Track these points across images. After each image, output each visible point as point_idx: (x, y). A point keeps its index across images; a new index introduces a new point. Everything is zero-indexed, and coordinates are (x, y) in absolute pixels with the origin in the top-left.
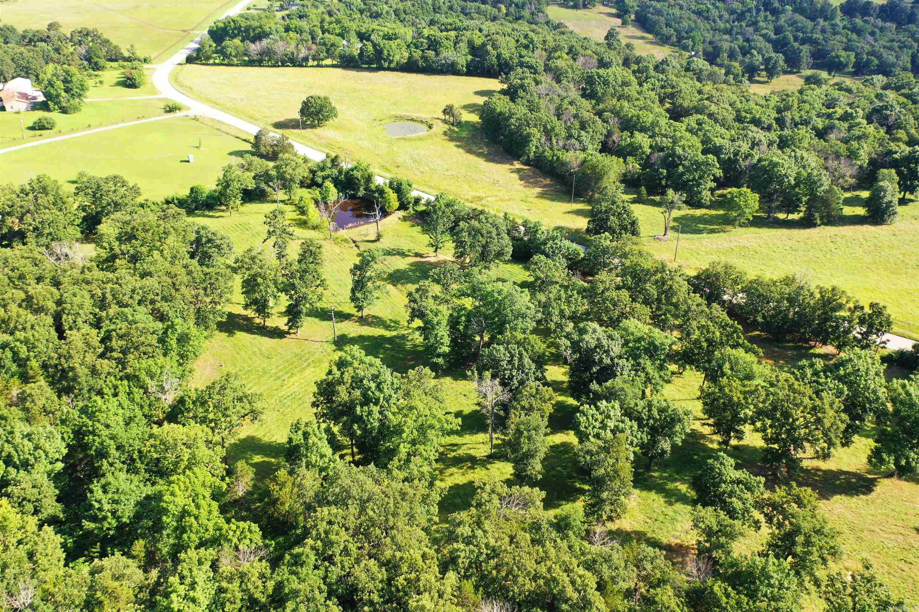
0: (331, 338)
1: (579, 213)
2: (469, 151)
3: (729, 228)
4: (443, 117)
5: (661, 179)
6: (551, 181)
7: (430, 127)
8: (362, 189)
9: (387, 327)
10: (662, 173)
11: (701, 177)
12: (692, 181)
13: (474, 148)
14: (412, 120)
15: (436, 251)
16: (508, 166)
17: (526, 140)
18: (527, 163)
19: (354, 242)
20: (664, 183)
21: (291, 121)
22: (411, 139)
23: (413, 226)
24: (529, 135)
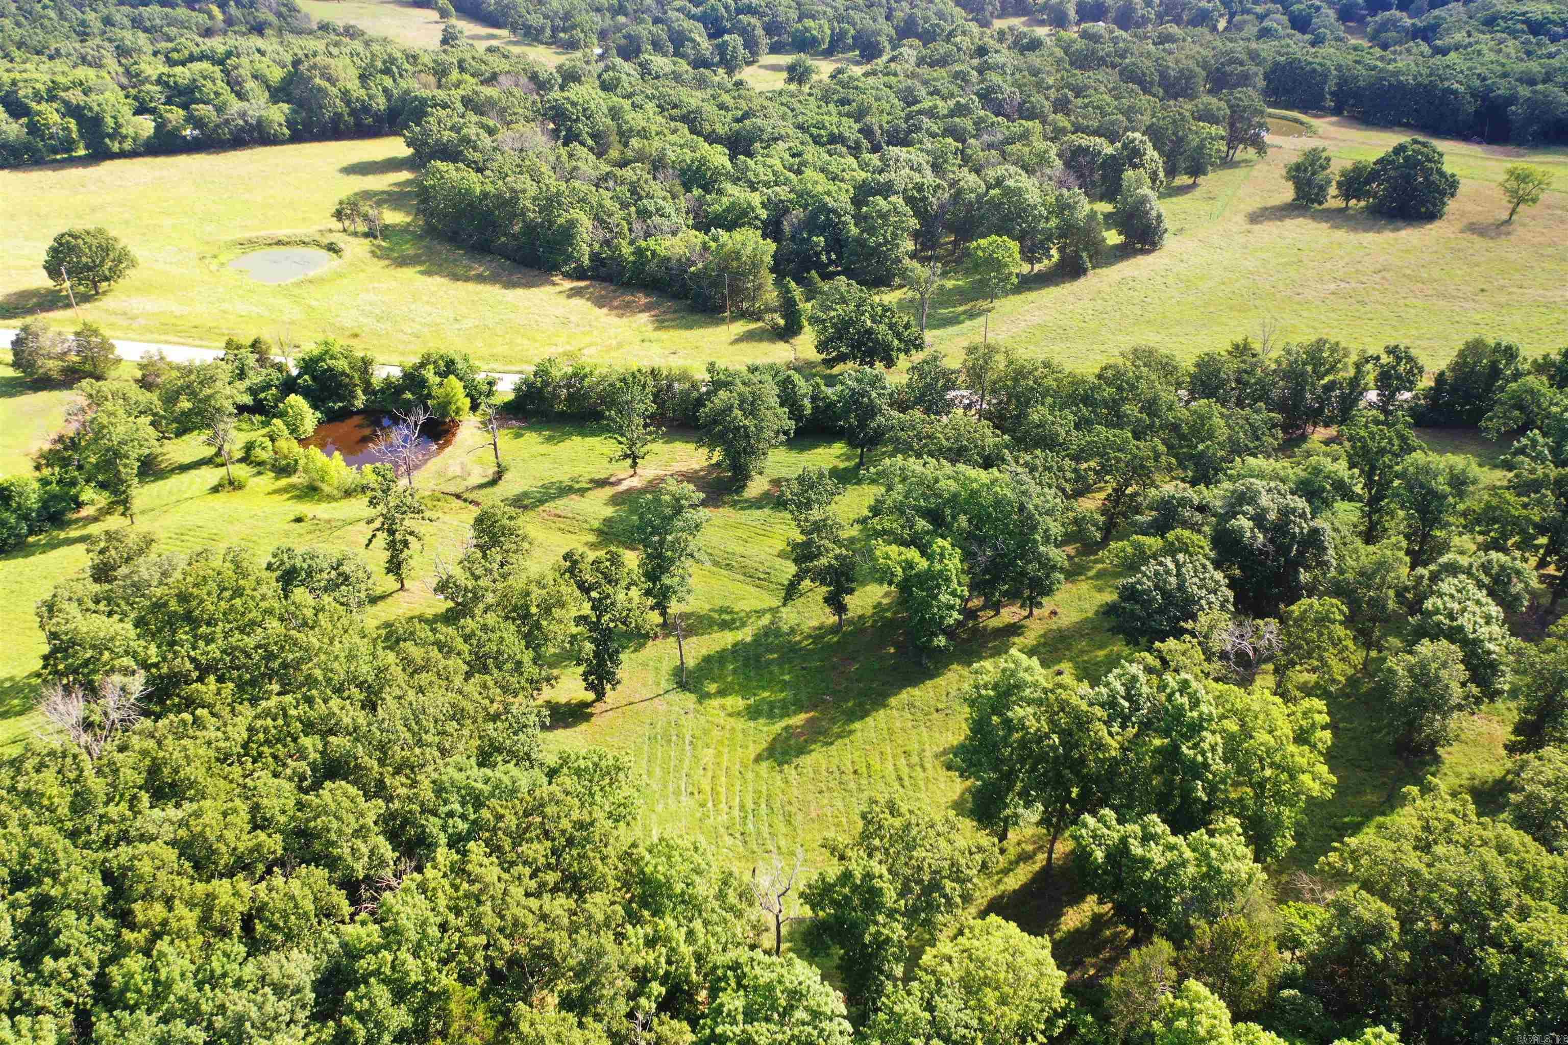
0: (664, 685)
1: (749, 337)
2: (456, 278)
3: (984, 304)
4: (339, 226)
5: (818, 254)
6: (647, 296)
7: (332, 248)
8: (359, 392)
9: (725, 625)
10: (817, 244)
11: (895, 236)
12: (885, 244)
13: (460, 271)
14: (279, 243)
15: (634, 465)
16: (548, 289)
17: (568, 233)
18: (579, 274)
19: (458, 496)
20: (824, 258)
21: (25, 295)
22: (322, 280)
23: (518, 436)
24: (572, 224)
